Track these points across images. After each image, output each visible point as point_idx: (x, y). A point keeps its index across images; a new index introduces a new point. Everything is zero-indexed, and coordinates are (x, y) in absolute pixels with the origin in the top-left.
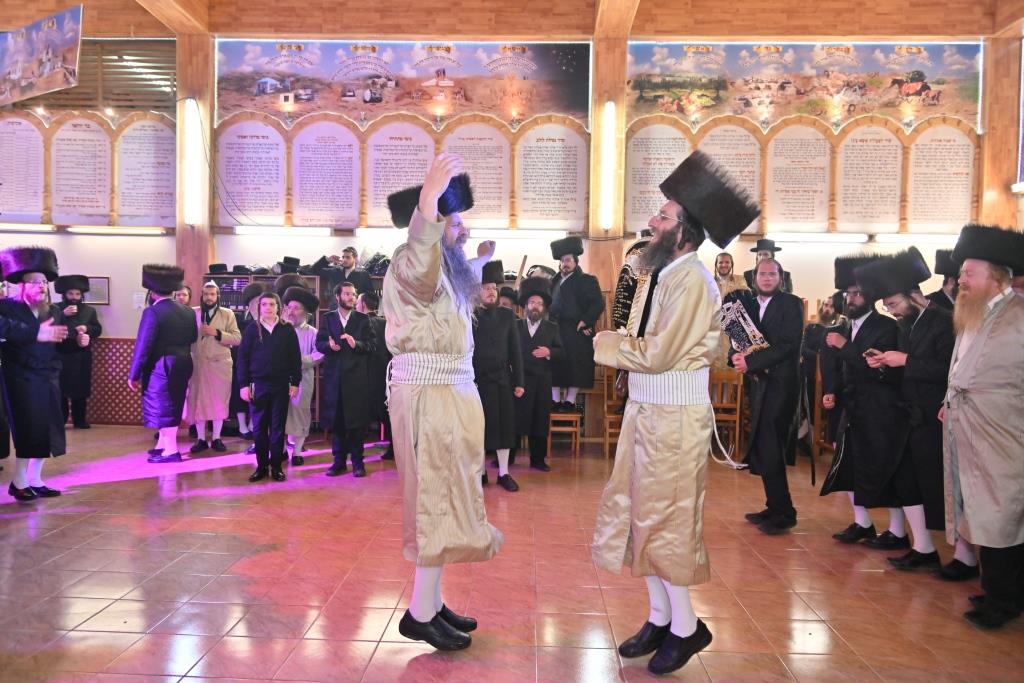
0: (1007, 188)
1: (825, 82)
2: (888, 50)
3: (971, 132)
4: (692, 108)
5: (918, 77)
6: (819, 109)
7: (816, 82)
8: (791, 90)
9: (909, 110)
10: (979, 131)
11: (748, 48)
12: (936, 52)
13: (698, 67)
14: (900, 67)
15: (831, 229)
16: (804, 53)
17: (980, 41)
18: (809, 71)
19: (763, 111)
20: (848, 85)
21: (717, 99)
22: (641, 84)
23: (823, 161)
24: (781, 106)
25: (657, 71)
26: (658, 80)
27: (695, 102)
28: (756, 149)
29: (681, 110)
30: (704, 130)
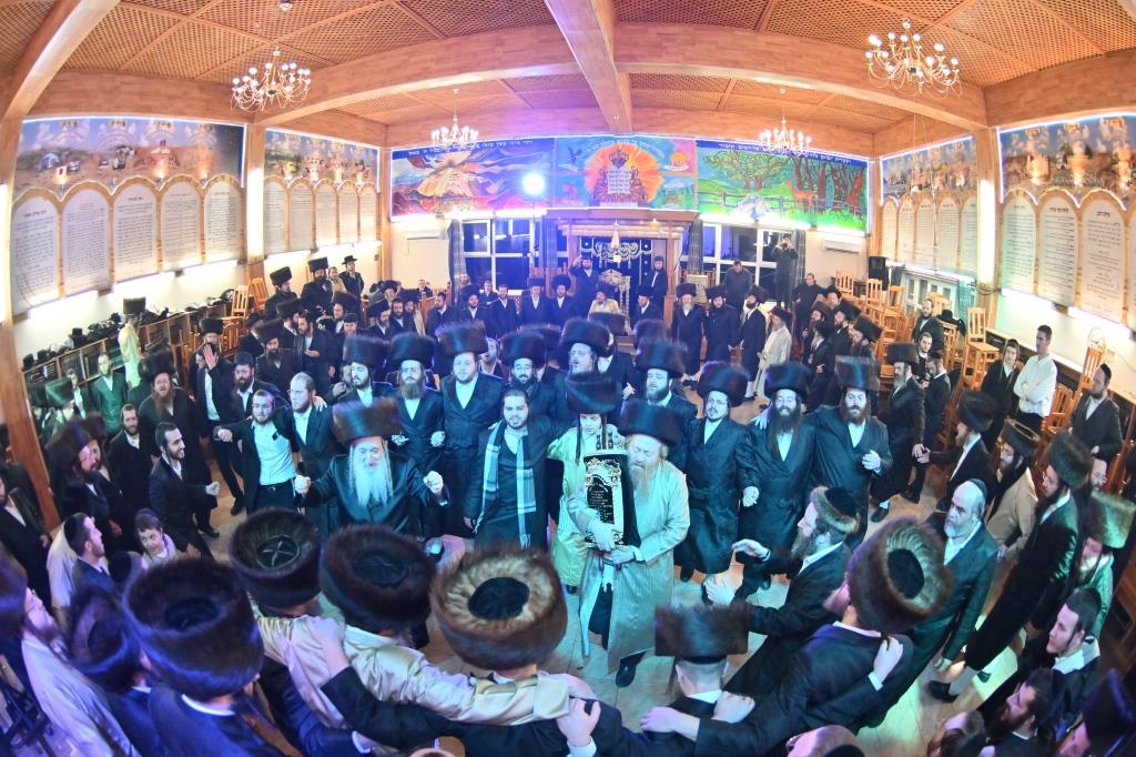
0: (389, 220)
1: (335, 162)
2: (354, 147)
3: (376, 191)
4: (287, 172)
5: (362, 163)
6: (331, 175)
7: (332, 161)
8: (324, 165)
9: (360, 181)
10: (378, 191)
11: (309, 138)
12: (367, 150)
13: (291, 146)
14: (357, 156)
15: (338, 243)
16: (328, 144)
17: (378, 148)
18: (330, 155)
19: (314, 176)
20: (342, 164)
21: (297, 167)
22: (268, 156)
23: (334, 205)
24: (320, 173)
25: (273, 148)
26: (273, 154)
27: (289, 167)
28: (310, 198)
29: (283, 173)
30: (293, 185)
